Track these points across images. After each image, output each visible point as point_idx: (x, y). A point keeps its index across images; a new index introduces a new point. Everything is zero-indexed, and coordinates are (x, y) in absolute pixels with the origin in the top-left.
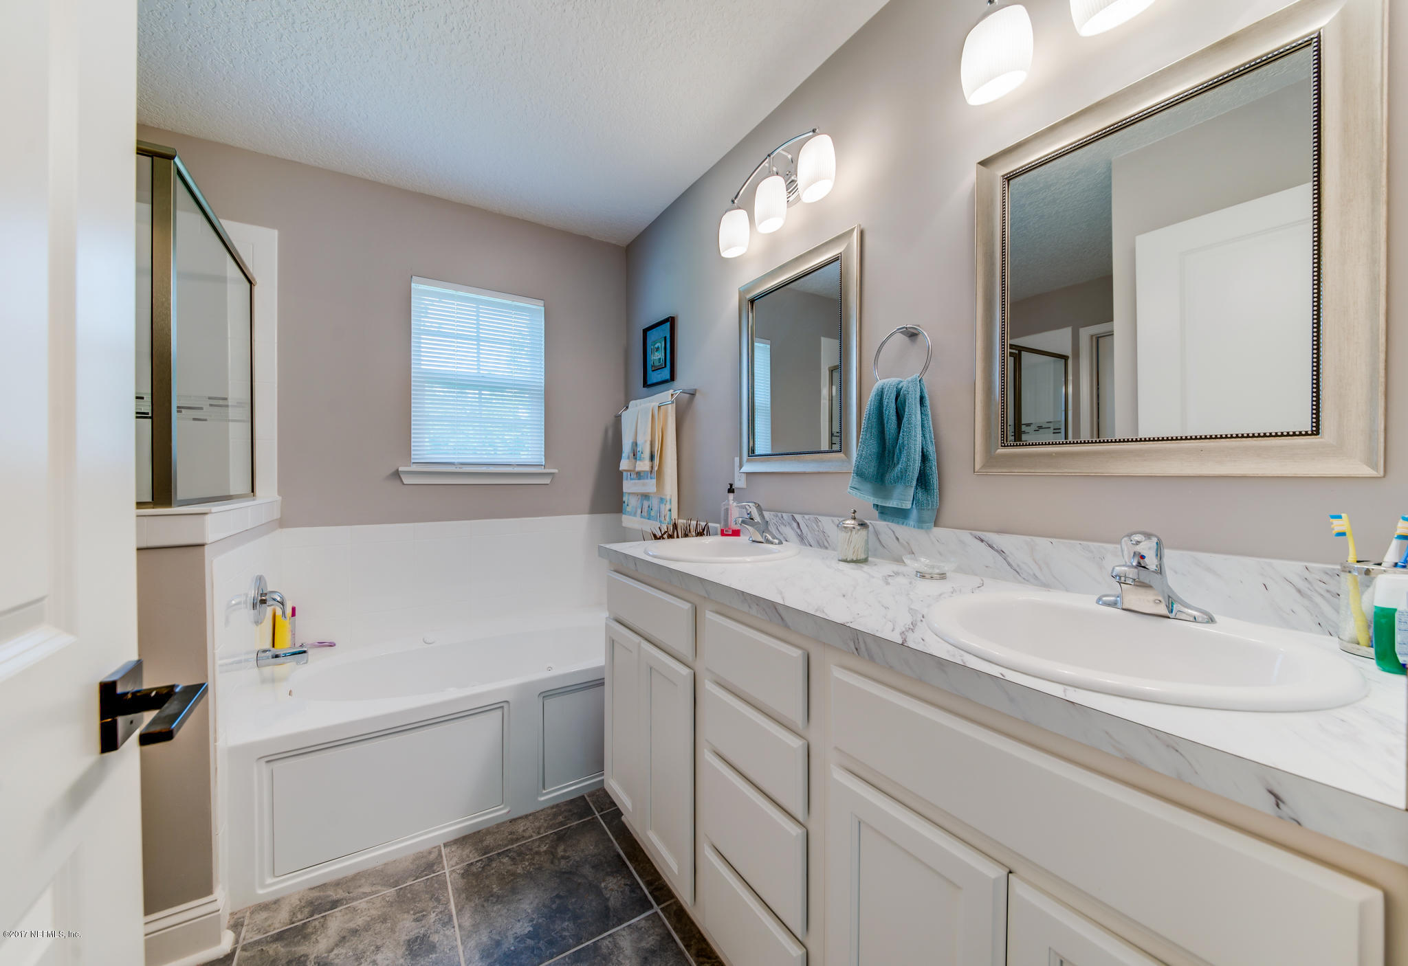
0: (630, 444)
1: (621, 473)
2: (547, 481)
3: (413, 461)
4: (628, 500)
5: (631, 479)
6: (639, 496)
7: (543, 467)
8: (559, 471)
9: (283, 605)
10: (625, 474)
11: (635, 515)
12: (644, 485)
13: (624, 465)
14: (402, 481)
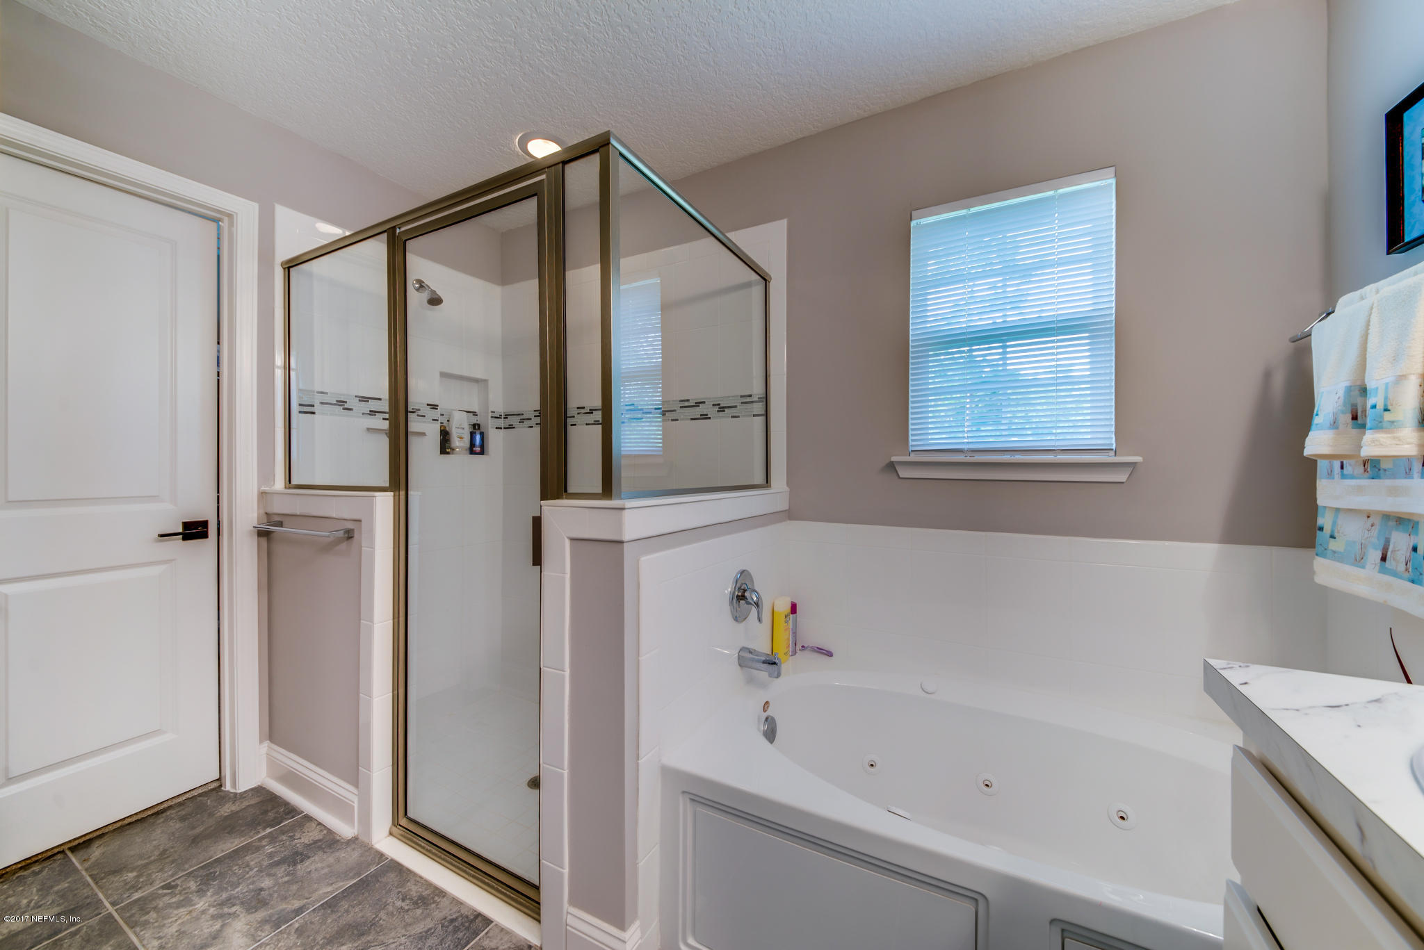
0: (1341, 393)
1: (1310, 465)
2: (1122, 477)
3: (911, 449)
4: (1334, 523)
5: (1343, 477)
6: (1377, 520)
7: (1112, 453)
8: (1144, 459)
9: (758, 606)
10: (1322, 465)
11: (1359, 561)
12: (1394, 492)
13: (1318, 442)
14: (898, 475)
